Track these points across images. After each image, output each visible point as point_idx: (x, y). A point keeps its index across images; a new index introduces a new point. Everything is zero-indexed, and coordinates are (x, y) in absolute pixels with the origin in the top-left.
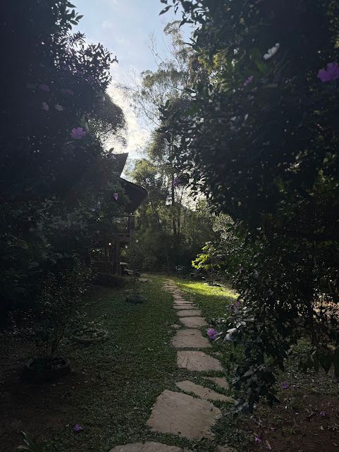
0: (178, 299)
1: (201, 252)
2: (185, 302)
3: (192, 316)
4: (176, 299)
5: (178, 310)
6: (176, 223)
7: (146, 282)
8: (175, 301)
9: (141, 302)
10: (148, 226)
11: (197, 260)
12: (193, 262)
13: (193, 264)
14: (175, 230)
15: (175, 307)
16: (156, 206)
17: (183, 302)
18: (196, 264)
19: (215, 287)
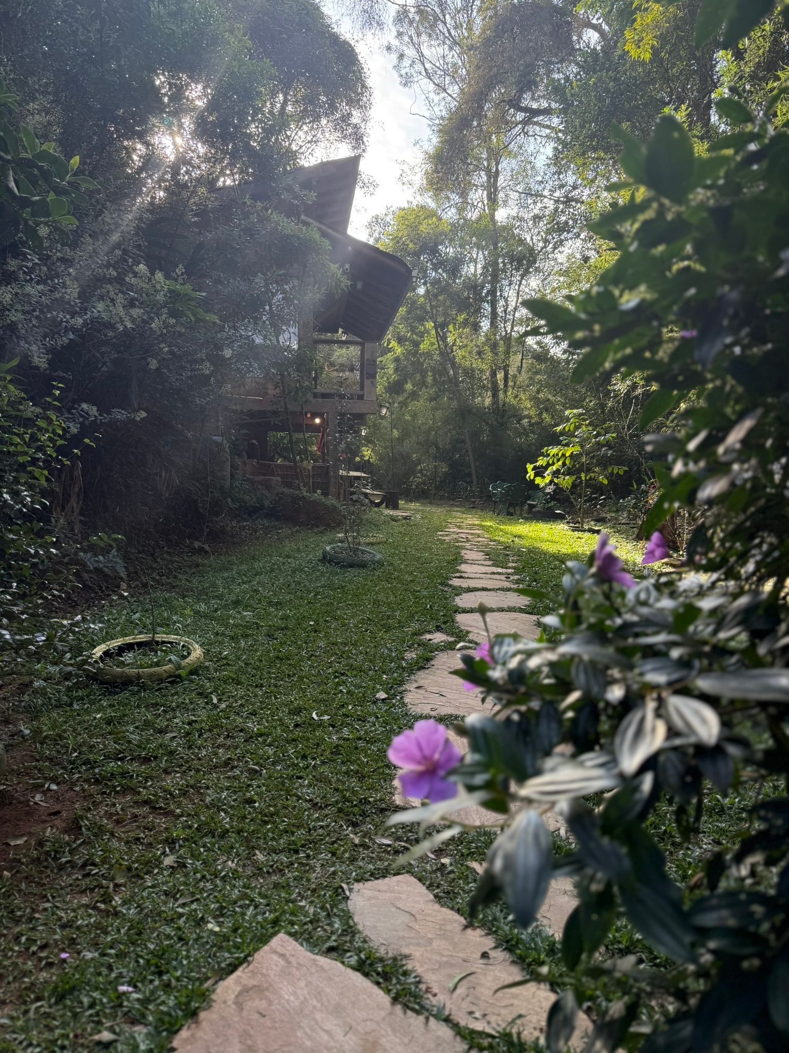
0: (473, 562)
1: (554, 440)
2: (495, 570)
3: (501, 610)
4: (465, 562)
5: (459, 591)
6: (500, 376)
7: (405, 518)
8: (463, 567)
9: (363, 565)
10: (423, 383)
11: (541, 462)
12: (530, 467)
13: (531, 474)
14: (495, 395)
15: (456, 582)
16: (444, 325)
17: (484, 569)
18: (539, 472)
19: (587, 535)
